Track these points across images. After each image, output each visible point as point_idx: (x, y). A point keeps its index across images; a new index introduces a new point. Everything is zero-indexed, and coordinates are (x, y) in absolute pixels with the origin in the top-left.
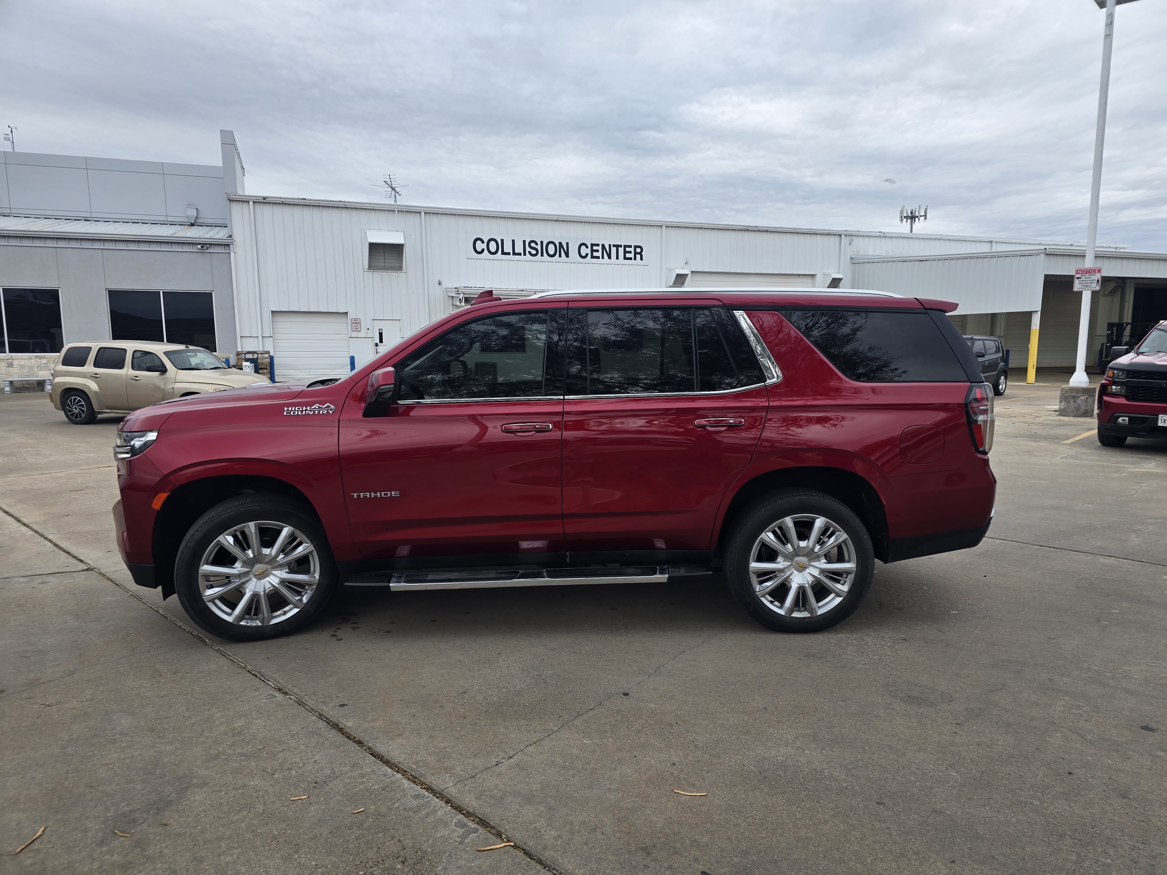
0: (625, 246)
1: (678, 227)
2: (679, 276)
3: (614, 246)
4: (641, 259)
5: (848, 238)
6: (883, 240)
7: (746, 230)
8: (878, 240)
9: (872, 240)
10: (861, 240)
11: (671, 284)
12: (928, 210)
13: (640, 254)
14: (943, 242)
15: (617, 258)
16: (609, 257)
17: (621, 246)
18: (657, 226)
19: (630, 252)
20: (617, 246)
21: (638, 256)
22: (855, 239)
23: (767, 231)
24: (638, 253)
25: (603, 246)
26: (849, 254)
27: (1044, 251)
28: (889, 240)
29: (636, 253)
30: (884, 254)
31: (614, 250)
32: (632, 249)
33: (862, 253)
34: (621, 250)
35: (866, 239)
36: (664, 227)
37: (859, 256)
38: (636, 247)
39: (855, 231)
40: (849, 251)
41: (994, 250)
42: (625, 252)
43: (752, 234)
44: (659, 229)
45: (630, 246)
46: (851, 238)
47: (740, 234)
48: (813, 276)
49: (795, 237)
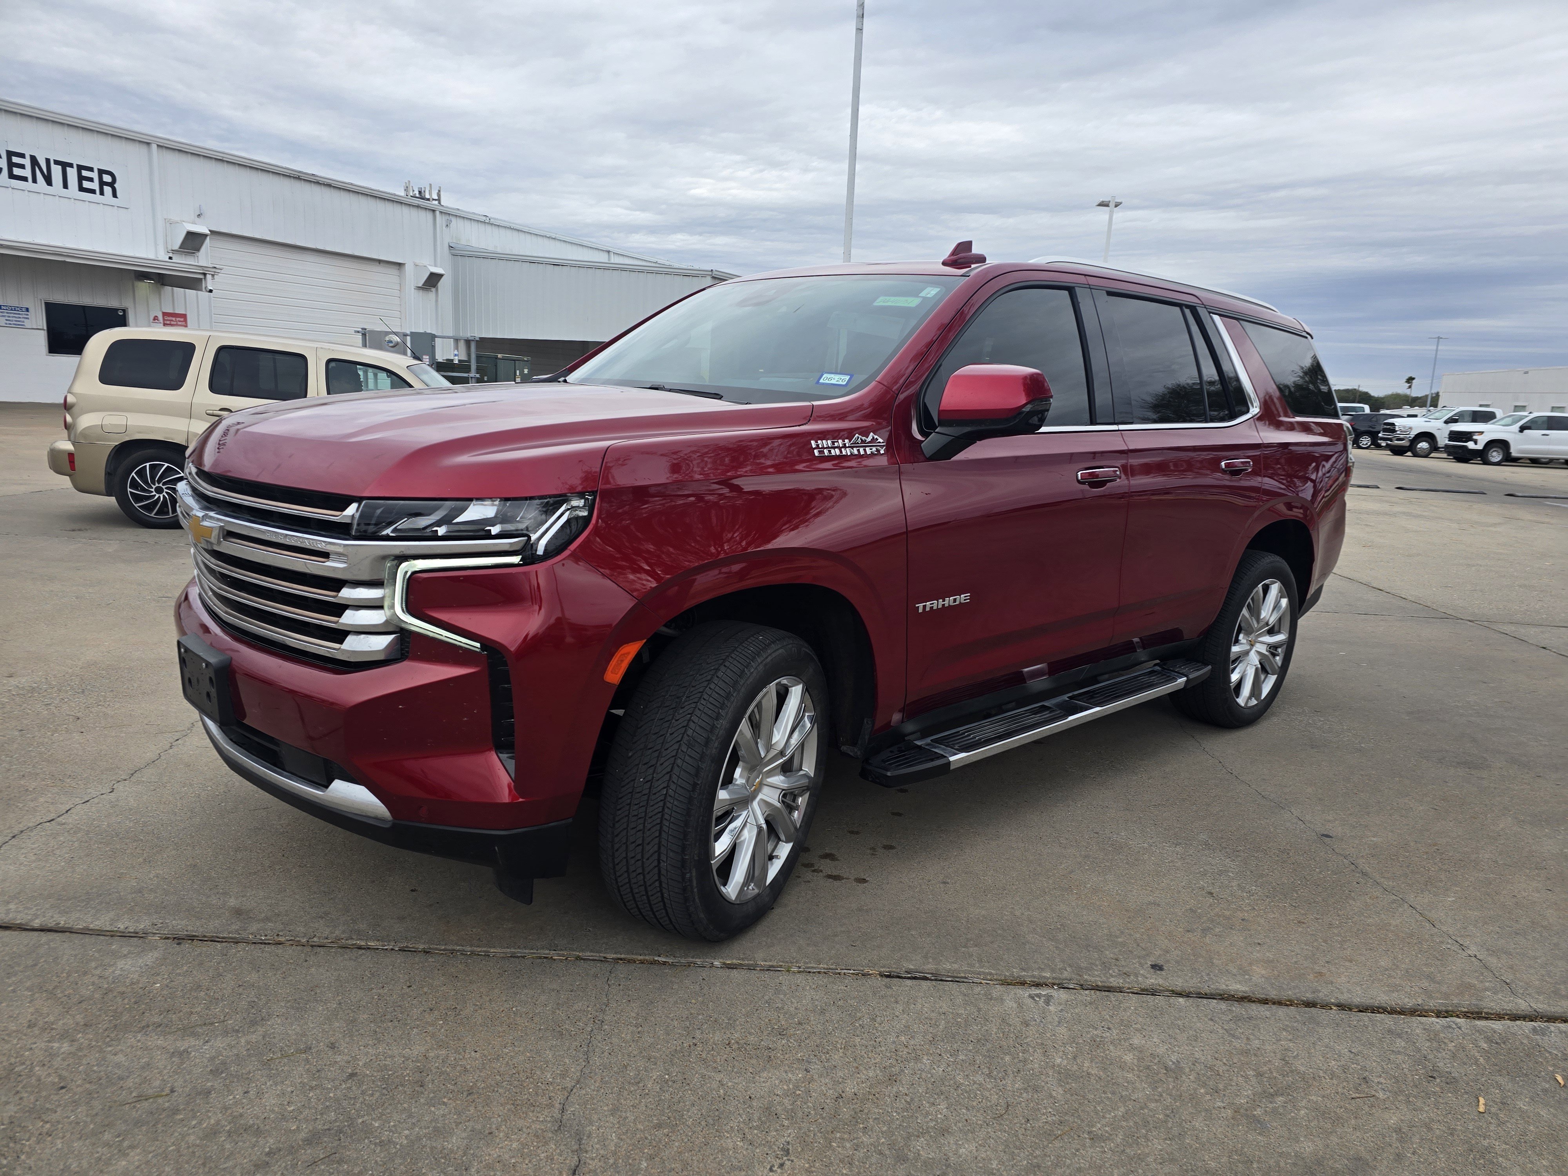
0: (80, 168)
1: (180, 151)
2: (190, 235)
3: (57, 162)
4: (115, 195)
5: (445, 217)
6: (489, 228)
7: (297, 177)
8: (482, 227)
9: (475, 225)
10: (460, 222)
11: (176, 247)
12: (442, 193)
13: (112, 185)
14: (558, 243)
15: (65, 186)
16: (49, 181)
17: (71, 165)
18: (140, 142)
19: (91, 180)
20: (65, 165)
21: (107, 190)
22: (454, 219)
23: (329, 186)
24: (107, 184)
25: (34, 161)
26: (447, 240)
27: (710, 273)
28: (495, 230)
29: (102, 184)
30: (491, 248)
31: (56, 171)
32: (95, 175)
33: (463, 242)
34: (72, 173)
35: (467, 223)
36: (154, 147)
37: (459, 246)
38: (101, 172)
39: (454, 209)
40: (446, 237)
41: (612, 261)
42: (81, 178)
43: (307, 187)
44: (143, 149)
45: (91, 169)
46: (447, 217)
47: (287, 183)
48: (400, 265)
49: (372, 202)
